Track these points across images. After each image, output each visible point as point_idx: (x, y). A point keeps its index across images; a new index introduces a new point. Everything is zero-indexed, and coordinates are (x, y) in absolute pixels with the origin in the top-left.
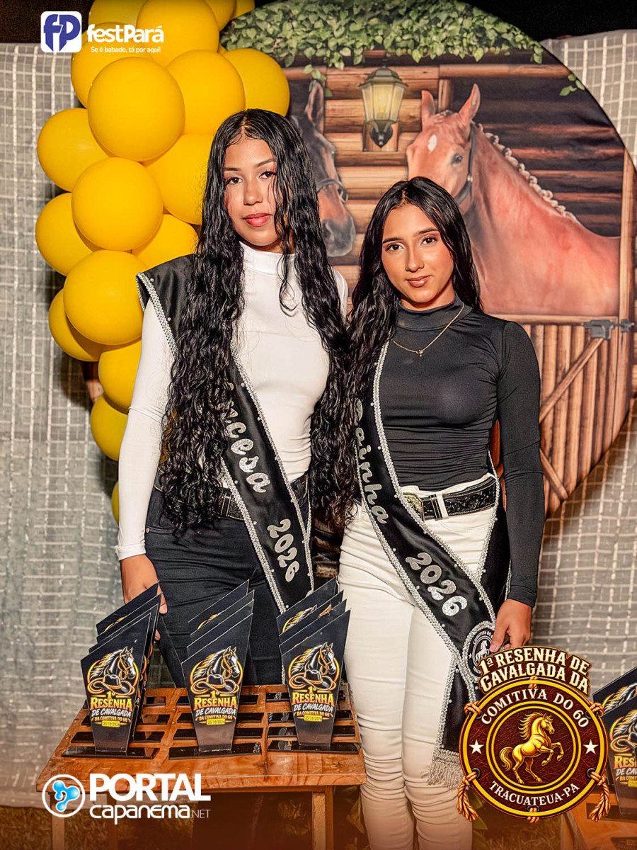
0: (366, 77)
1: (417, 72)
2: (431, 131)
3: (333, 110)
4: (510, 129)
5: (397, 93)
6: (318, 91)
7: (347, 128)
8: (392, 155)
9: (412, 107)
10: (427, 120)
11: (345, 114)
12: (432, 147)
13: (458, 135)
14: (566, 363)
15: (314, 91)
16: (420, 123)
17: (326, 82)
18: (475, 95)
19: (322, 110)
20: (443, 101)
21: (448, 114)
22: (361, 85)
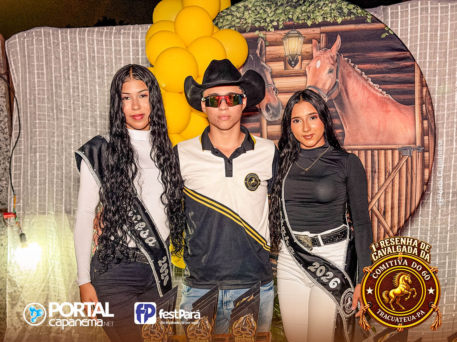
0: (285, 34)
1: (310, 31)
2: (317, 58)
3: (270, 51)
4: (356, 55)
5: (300, 41)
6: (262, 42)
7: (277, 59)
8: (299, 71)
9: (308, 48)
10: (316, 53)
11: (275, 53)
12: (318, 66)
13: (331, 60)
14: (390, 168)
15: (260, 43)
16: (312, 55)
17: (266, 38)
18: (339, 40)
19: (264, 51)
20: (323, 44)
21: (326, 50)
22: (283, 38)
